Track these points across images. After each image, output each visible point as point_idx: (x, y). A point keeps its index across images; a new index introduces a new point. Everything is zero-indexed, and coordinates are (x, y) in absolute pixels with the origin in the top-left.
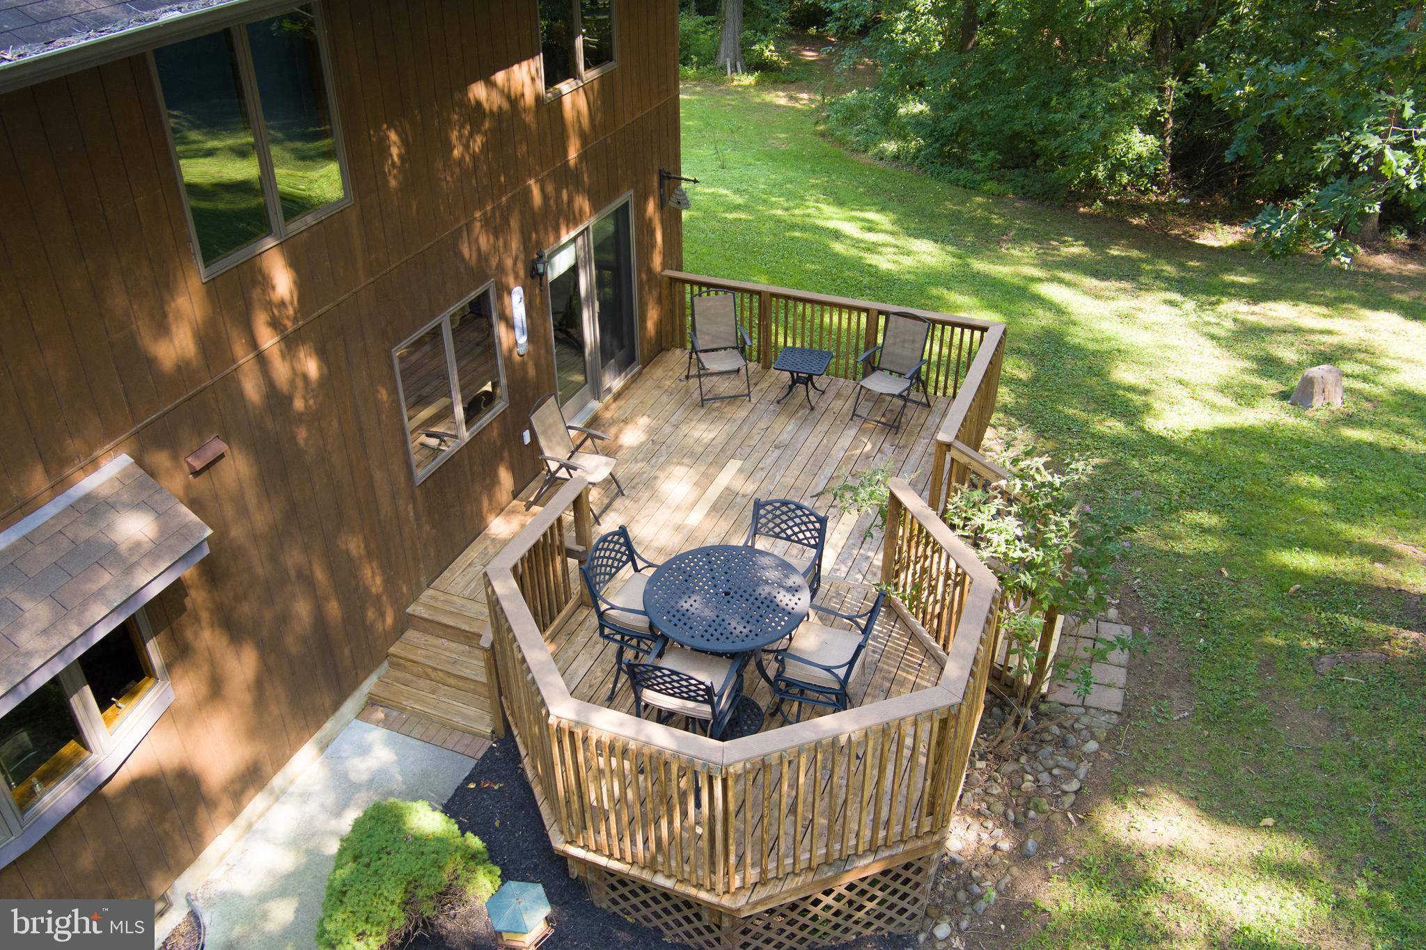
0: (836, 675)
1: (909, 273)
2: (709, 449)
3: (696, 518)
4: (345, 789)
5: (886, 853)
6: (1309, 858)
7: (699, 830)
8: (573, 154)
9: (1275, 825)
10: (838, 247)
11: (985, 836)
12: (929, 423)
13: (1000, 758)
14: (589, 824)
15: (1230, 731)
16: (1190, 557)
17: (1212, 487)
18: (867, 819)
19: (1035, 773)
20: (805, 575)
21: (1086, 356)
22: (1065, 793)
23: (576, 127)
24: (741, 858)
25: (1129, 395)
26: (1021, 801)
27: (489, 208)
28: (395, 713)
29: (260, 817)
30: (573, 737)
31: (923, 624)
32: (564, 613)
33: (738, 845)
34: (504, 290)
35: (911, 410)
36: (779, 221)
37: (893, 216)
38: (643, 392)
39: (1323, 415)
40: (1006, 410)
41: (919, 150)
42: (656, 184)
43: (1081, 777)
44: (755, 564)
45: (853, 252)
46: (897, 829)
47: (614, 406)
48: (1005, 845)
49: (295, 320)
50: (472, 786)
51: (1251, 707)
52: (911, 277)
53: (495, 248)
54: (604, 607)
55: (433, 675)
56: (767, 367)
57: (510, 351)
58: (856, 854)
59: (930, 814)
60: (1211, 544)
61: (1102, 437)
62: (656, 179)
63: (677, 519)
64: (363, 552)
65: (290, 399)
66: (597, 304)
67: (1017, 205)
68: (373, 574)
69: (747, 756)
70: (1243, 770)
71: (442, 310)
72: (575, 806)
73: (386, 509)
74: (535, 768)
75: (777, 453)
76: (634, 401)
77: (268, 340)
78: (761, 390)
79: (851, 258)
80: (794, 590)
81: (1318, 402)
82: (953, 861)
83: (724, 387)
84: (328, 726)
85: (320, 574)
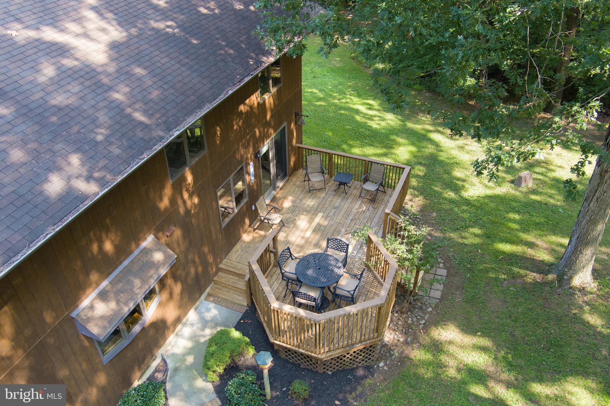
0: (350, 293)
1: (383, 129)
2: (312, 209)
3: (308, 234)
4: (205, 323)
5: (364, 343)
6: (489, 344)
7: (312, 336)
8: (268, 117)
9: (481, 335)
10: (358, 118)
11: (396, 337)
12: (385, 199)
13: (402, 313)
14: (281, 335)
15: (472, 305)
16: (469, 245)
17: (480, 219)
18: (359, 333)
19: (412, 318)
20: (342, 262)
21: (444, 166)
22: (420, 324)
23: (270, 108)
24: (323, 344)
25: (457, 182)
26: (407, 326)
27: (244, 141)
28: (216, 299)
29: (179, 331)
30: (277, 312)
31: (378, 274)
32: (269, 269)
33: (323, 340)
34: (248, 164)
35: (380, 194)
36: (336, 105)
37: (379, 102)
38: (289, 187)
39: (524, 190)
40: (414, 188)
41: (390, 69)
42: (294, 117)
43: (426, 319)
44: (328, 259)
45: (363, 120)
46: (367, 336)
47: (280, 192)
48: (401, 340)
49: (192, 188)
50: (242, 321)
51: (480, 298)
52: (383, 131)
53: (246, 153)
54: (283, 271)
55: (227, 287)
56: (331, 177)
57: (249, 182)
58: (356, 343)
59: (377, 332)
60: (477, 241)
61: (446, 199)
62: (294, 116)
63: (302, 235)
64: (208, 251)
65: (190, 211)
66: (275, 161)
67: (427, 95)
68: (210, 257)
69: (325, 318)
70: (474, 318)
71: (230, 175)
72: (277, 330)
73: (214, 237)
74: (264, 318)
75: (334, 210)
76: (287, 191)
77: (186, 196)
78: (329, 186)
79: (362, 122)
80: (339, 268)
81: (523, 185)
82: (386, 344)
83: (317, 186)
84: (197, 303)
85: (197, 260)
